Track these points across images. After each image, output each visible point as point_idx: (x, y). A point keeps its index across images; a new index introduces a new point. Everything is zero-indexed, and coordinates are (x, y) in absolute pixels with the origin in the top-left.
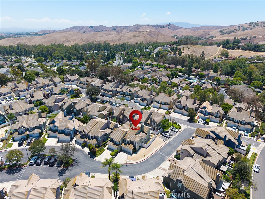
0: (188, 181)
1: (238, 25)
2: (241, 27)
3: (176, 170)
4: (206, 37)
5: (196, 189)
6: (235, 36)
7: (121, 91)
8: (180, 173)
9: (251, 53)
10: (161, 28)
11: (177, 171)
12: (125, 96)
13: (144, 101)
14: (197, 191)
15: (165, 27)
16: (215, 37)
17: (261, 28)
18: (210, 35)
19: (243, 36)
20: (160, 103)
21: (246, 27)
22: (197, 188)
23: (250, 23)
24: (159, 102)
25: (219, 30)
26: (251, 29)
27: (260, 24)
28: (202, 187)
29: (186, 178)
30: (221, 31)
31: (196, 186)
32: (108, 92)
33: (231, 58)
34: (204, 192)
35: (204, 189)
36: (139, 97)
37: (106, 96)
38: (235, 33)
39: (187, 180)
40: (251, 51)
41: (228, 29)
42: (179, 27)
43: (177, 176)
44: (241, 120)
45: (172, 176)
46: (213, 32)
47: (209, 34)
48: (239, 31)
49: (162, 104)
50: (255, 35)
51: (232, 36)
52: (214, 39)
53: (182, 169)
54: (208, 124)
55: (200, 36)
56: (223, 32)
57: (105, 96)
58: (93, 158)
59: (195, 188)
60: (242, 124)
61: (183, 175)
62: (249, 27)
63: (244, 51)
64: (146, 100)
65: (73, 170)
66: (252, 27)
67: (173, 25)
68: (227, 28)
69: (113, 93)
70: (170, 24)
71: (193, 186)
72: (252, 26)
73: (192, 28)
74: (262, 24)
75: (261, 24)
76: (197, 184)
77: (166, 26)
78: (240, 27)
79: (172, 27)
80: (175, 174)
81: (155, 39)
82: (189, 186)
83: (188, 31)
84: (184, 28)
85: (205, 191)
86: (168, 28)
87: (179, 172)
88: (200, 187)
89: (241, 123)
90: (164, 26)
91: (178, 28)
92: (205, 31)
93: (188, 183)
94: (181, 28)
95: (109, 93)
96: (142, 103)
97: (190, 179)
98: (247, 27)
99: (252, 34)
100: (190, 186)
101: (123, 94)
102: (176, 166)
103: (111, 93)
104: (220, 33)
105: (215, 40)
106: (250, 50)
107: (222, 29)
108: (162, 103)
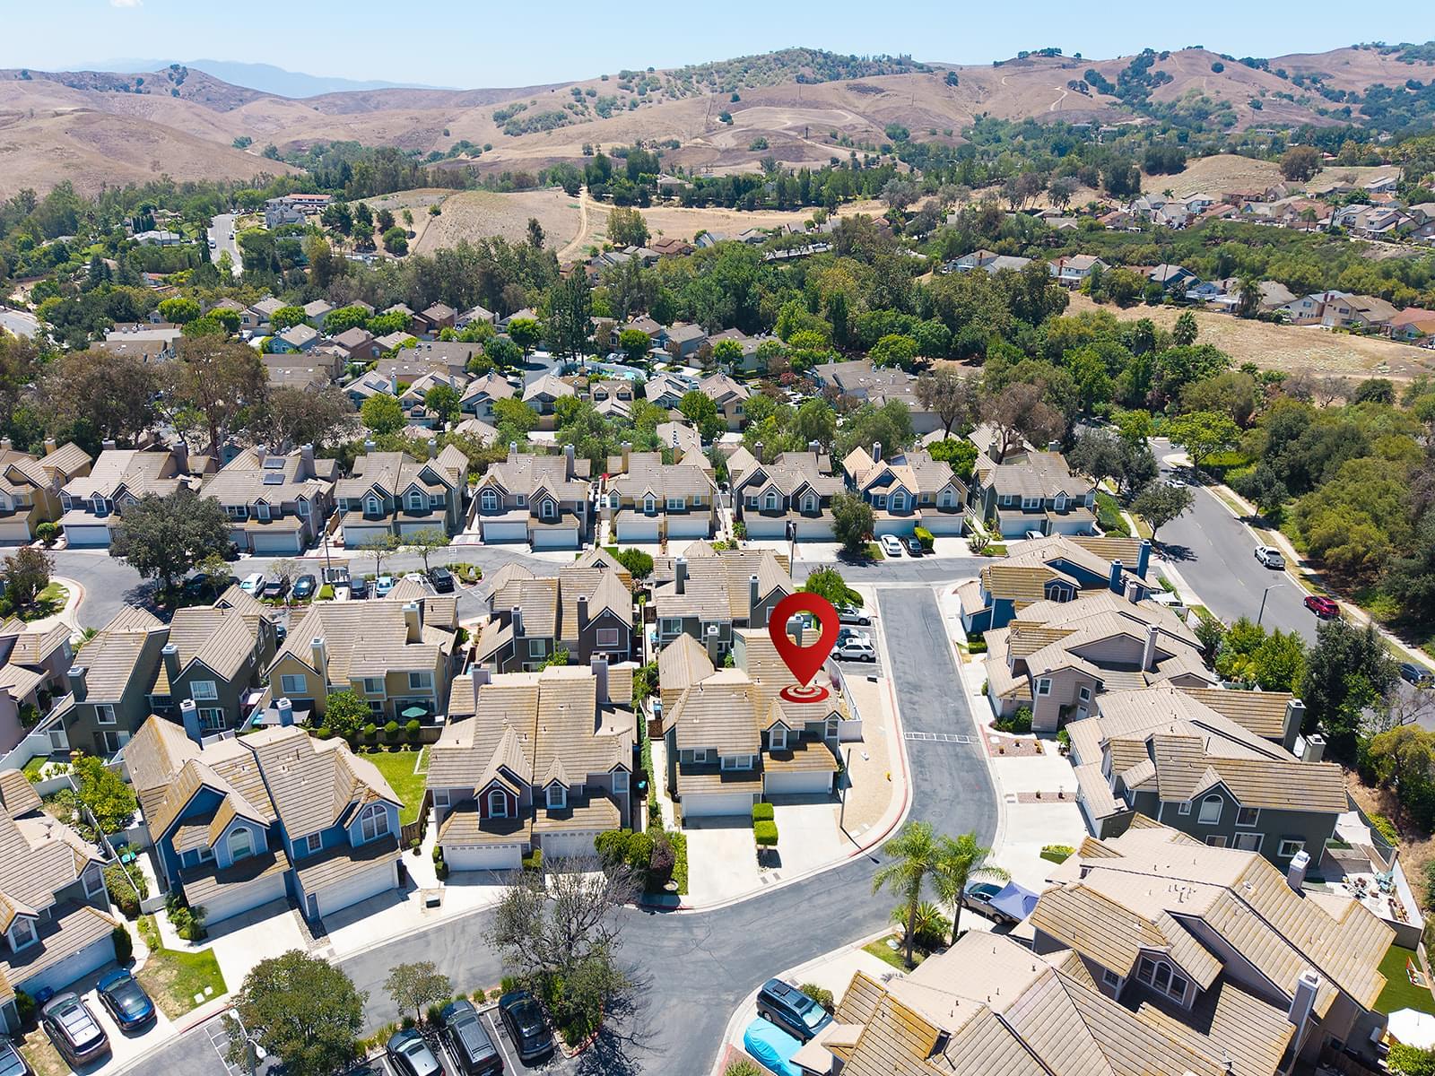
0: (1246, 778)
1: (574, 87)
2: (588, 94)
3: (1168, 753)
4: (434, 149)
5: (1294, 792)
6: (583, 140)
7: (369, 494)
8: (1196, 760)
9: (728, 217)
10: (123, 93)
11: (1176, 759)
12: (401, 516)
13: (558, 520)
14: (1301, 797)
15: (152, 89)
16: (488, 148)
17: (674, 102)
18: (455, 139)
19: (622, 141)
20: (658, 510)
21: (609, 97)
22: (1294, 787)
23: (622, 77)
24: (649, 508)
25: (489, 110)
26: (634, 105)
27: (663, 83)
28: (1312, 773)
29: (1228, 767)
30: (500, 118)
31: (1288, 781)
32: (262, 522)
33: (670, 250)
34: (1328, 789)
35: (1323, 778)
36: (511, 502)
37: (253, 553)
38: (571, 127)
39: (1239, 773)
40: (725, 211)
41: (534, 103)
42: (247, 90)
43: (1190, 779)
44: (1050, 496)
45: (1169, 788)
46: (464, 119)
47: (447, 134)
48: (588, 117)
49: (670, 513)
50: (666, 132)
51: (569, 140)
52: (486, 157)
53: (1191, 740)
54: (933, 552)
55: (400, 140)
56: (515, 123)
57: (245, 557)
58: (674, 909)
59: (1290, 791)
60: (1058, 513)
61: (1213, 761)
62: (623, 98)
63: (695, 209)
64: (568, 512)
65: (653, 1027)
66: (635, 93)
67: (205, 75)
68: (526, 101)
69: (301, 519)
70: (178, 74)
71: (1274, 785)
72: (632, 91)
73: (330, 100)
74: (673, 82)
75: (669, 81)
76: (1287, 771)
77: (157, 79)
78: (584, 95)
79: (198, 86)
80: (1175, 773)
81: (141, 165)
82: (1259, 794)
83: (309, 112)
84: (281, 97)
85: (1331, 784)
86: (175, 93)
87: (1188, 759)
88: (1302, 777)
89: (1051, 509)
90: (140, 82)
91: (240, 96)
92: (415, 112)
93: (1249, 783)
94: (257, 95)
95: (276, 525)
96: (545, 533)
97: (1247, 763)
98: (615, 98)
99: (655, 129)
100: (1263, 794)
101: (387, 512)
102: (1162, 738)
103: (292, 523)
104: (503, 128)
105: (494, 164)
106: (719, 205)
107: (503, 106)
108: (666, 508)
